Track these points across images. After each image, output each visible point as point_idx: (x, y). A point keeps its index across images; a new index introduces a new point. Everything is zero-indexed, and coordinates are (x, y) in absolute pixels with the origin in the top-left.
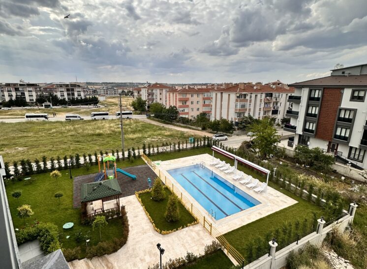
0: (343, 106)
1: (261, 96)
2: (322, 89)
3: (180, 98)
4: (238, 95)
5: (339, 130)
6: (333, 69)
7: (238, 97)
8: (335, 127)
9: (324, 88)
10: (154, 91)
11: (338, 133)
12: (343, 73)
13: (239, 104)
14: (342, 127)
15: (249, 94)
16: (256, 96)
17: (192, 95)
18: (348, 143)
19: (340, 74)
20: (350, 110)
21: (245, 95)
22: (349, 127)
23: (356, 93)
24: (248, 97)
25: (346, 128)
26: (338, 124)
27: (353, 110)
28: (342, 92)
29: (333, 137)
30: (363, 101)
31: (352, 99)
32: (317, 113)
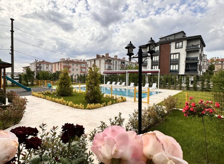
0: (172, 52)
1: (119, 63)
2: (159, 45)
3: (64, 66)
4: (106, 60)
5: (172, 66)
6: (160, 38)
7: (106, 61)
8: (170, 65)
9: (160, 44)
10: (42, 65)
11: (171, 69)
12: (166, 39)
13: (107, 65)
14: (173, 64)
15: (113, 61)
16: (116, 62)
17: (73, 65)
18: (178, 72)
19: (164, 40)
20: (176, 54)
21: (110, 61)
22: (177, 64)
23: (177, 44)
24: (112, 62)
25: (175, 64)
26: (171, 63)
27: (177, 53)
28: (170, 45)
29: (169, 72)
30: (182, 48)
31: (176, 48)
32: (158, 59)
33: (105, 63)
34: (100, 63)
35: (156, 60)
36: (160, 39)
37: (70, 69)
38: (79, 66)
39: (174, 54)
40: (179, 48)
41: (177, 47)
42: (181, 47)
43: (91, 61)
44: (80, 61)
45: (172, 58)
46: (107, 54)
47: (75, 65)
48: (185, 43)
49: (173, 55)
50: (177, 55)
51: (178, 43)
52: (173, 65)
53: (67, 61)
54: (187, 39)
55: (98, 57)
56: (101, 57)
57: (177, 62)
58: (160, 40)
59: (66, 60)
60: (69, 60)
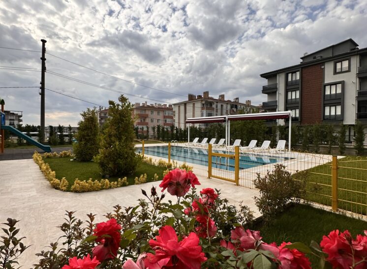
0: (327, 81)
1: (227, 107)
2: (300, 69)
4: (204, 102)
5: (327, 109)
7: (203, 105)
8: (322, 108)
9: (302, 68)
11: (327, 113)
12: (315, 57)
13: (205, 111)
14: (331, 105)
15: (215, 103)
16: (222, 106)
17: (152, 113)
18: (342, 120)
19: (311, 59)
20: (335, 84)
21: (211, 104)
22: (339, 104)
23: (339, 65)
24: (214, 106)
25: (335, 105)
26: (326, 102)
27: (339, 83)
28: (323, 67)
29: (322, 119)
30: (349, 71)
31: (335, 73)
32: (298, 97)
33: (203, 108)
34: (194, 107)
35: (294, 97)
36: (302, 58)
37: (147, 119)
38: (161, 114)
39: (331, 85)
40: (341, 72)
41: (337, 71)
42: (347, 69)
43: (179, 106)
44: (163, 107)
45: (328, 92)
46: (206, 93)
47: (155, 113)
48: (355, 61)
49: (329, 86)
50: (339, 86)
51: (340, 63)
52: (330, 107)
53: (143, 106)
54: (359, 53)
55: (191, 97)
56: (196, 98)
57: (338, 100)
58: (302, 61)
59: (141, 105)
60: (145, 106)
